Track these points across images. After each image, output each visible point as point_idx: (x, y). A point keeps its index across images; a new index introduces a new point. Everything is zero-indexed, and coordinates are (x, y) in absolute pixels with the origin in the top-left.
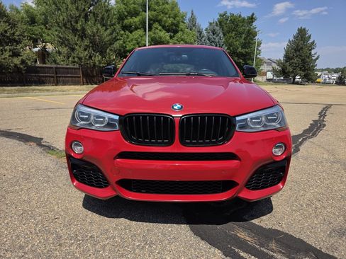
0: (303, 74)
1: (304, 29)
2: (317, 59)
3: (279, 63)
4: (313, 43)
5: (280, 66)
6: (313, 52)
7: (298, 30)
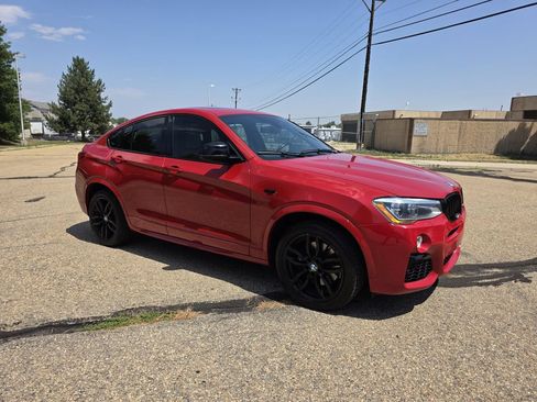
0: (96, 126)
1: (82, 60)
2: (110, 105)
3: (54, 109)
4: (100, 82)
5: (56, 114)
6: (103, 95)
7: (74, 59)
